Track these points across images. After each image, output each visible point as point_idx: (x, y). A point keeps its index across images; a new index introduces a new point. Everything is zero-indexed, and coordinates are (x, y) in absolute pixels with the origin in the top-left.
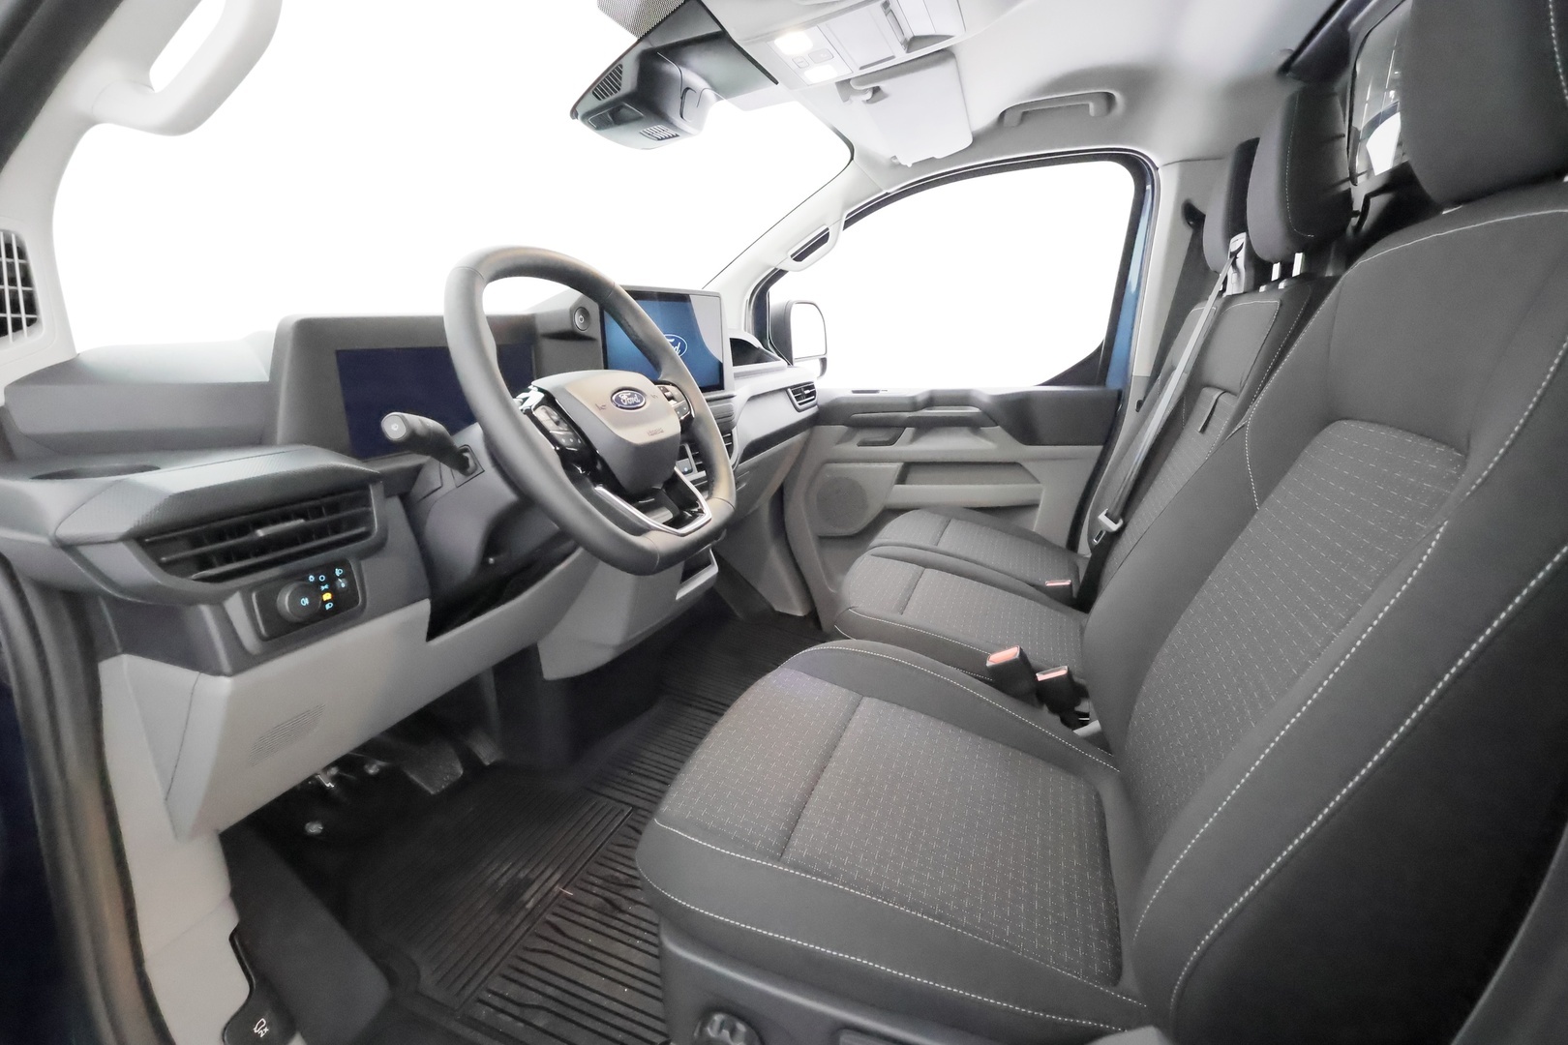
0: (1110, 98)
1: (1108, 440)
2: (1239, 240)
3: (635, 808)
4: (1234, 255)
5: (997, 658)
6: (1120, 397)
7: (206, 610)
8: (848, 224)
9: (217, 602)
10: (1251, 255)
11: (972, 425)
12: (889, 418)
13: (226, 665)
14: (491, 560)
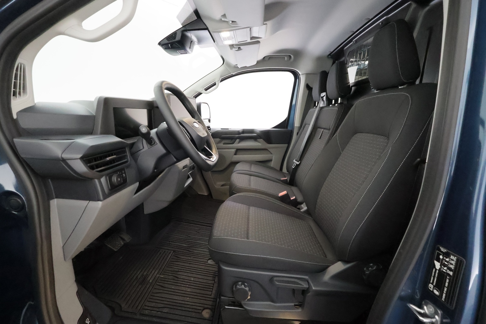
0: (290, 56)
1: (289, 143)
2: (323, 94)
3: (174, 251)
4: (323, 97)
5: (281, 194)
6: (292, 132)
7: (96, 181)
8: (221, 81)
9: (99, 179)
10: (327, 97)
11: (255, 138)
12: (233, 137)
13: (102, 198)
14: (156, 170)
